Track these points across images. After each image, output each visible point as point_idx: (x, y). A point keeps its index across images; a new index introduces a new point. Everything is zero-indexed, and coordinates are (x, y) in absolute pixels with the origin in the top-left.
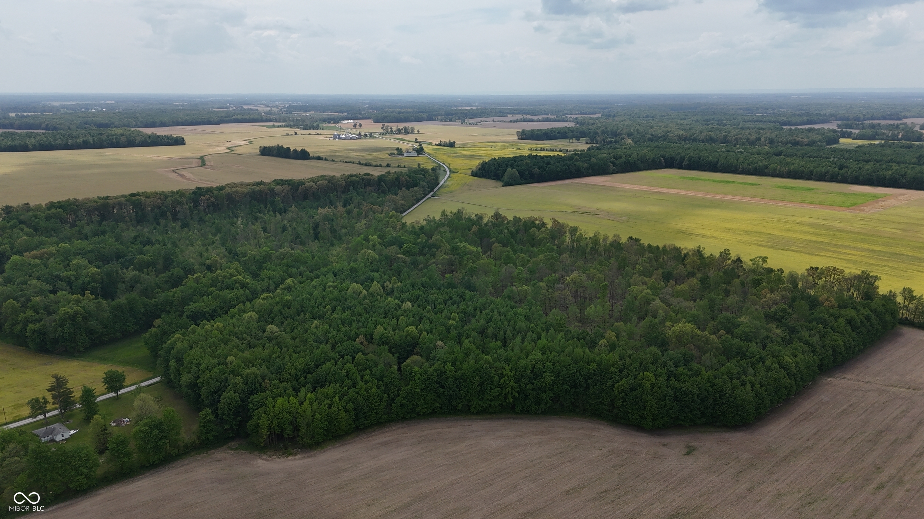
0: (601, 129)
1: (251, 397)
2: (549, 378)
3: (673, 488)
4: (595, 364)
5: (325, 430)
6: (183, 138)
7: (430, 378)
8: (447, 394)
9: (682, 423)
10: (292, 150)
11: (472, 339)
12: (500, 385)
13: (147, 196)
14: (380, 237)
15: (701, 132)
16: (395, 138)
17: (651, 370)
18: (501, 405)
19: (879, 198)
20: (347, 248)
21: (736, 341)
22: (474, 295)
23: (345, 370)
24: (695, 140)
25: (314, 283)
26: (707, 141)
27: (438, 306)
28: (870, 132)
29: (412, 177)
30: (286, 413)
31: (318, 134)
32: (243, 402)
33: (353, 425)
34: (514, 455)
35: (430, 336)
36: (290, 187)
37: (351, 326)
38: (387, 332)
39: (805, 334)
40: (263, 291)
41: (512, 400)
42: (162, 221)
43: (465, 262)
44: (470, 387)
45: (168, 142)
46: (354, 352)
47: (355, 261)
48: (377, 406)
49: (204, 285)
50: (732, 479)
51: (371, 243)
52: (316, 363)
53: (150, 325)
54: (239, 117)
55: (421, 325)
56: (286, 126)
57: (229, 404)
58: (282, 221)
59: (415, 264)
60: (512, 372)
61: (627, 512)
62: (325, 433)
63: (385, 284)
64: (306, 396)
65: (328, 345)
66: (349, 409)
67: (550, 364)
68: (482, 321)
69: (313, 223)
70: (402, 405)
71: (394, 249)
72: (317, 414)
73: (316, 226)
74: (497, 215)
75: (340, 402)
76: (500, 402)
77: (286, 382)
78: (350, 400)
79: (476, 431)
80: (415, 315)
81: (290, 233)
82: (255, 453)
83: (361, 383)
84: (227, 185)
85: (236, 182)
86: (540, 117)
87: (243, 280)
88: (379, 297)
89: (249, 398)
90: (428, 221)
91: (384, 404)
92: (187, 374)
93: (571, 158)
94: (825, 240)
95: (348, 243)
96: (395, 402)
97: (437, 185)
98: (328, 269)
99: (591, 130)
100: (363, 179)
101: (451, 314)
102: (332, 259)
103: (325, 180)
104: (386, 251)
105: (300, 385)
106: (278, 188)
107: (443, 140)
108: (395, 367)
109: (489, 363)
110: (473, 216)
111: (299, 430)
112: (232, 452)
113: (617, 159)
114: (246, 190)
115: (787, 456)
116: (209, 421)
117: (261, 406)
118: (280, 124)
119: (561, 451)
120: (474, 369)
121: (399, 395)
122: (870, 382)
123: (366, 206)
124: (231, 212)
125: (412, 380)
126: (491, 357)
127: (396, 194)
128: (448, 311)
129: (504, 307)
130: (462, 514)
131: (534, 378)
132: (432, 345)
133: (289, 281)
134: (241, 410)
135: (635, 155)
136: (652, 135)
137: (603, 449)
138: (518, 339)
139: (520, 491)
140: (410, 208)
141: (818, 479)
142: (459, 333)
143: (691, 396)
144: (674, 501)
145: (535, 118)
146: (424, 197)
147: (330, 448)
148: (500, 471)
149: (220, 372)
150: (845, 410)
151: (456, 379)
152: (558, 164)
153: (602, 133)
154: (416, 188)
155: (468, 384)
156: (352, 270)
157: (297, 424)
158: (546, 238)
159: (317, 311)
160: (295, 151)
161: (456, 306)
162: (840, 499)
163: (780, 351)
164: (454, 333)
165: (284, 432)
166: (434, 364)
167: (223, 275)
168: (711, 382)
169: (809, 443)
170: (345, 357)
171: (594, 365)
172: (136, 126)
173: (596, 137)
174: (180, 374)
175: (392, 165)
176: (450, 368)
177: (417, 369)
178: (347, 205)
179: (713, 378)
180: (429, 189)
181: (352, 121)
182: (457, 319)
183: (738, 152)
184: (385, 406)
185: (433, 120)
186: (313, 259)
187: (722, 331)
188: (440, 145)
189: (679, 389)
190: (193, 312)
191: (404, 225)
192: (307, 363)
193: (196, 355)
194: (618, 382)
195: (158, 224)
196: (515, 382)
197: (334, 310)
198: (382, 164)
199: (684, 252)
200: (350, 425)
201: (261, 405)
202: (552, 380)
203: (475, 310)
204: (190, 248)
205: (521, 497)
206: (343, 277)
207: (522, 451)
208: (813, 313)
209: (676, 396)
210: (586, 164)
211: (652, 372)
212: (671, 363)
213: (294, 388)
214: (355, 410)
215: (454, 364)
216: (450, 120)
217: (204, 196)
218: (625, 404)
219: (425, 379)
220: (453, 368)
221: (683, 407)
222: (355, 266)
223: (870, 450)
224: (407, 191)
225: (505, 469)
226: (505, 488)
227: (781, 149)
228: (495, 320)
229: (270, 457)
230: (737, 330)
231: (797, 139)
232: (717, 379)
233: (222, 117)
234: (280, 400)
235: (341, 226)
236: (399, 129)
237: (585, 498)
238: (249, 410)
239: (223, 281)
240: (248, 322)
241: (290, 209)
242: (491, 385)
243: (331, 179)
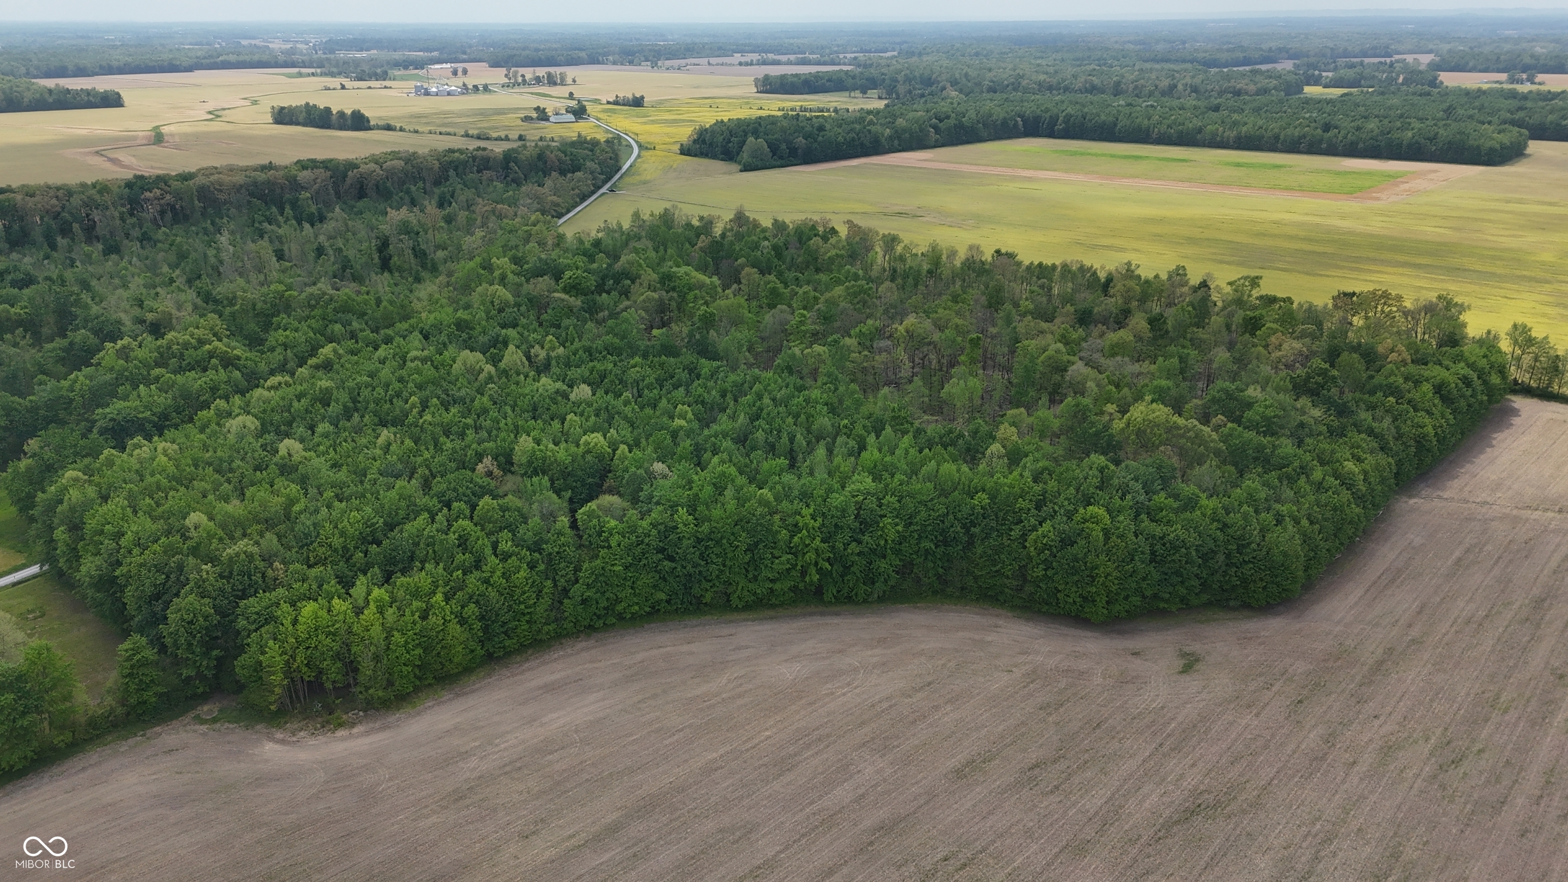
0: (903, 73)
1: (242, 603)
2: (891, 528)
3: (1175, 749)
4: (984, 496)
5: (418, 666)
6: (118, 94)
7: (642, 542)
8: (681, 574)
9: (1166, 606)
10: (334, 112)
11: (725, 456)
12: (792, 548)
13: (29, 192)
14: (516, 260)
15: (1075, 77)
16: (532, 94)
17: (1101, 502)
18: (794, 589)
19: (1398, 177)
20: (448, 284)
21: (1250, 435)
22: (719, 367)
23: (454, 533)
24: (1066, 89)
25: (381, 352)
26: (1087, 91)
27: (646, 391)
28: (1350, 74)
29: (569, 153)
30: (324, 637)
31: (386, 87)
32: (224, 615)
33: (480, 652)
34: (832, 694)
35: (638, 452)
36: (329, 173)
37: (463, 439)
38: (541, 447)
39: (1364, 416)
40: (272, 373)
41: (818, 576)
42: (61, 241)
43: (691, 305)
44: (729, 555)
45: (89, 101)
46: (474, 494)
47: (467, 307)
48: (530, 607)
49: (140, 362)
50: (1286, 719)
51: (497, 273)
52: (389, 520)
53: (18, 452)
54: (232, 58)
55: (612, 430)
56: (322, 75)
57: (188, 623)
58: (316, 237)
59: (592, 309)
60: (816, 521)
61: (1091, 811)
62: (417, 672)
63: (532, 351)
64: (369, 593)
65: (414, 481)
66: (469, 617)
67: (894, 499)
68: (742, 419)
69: (378, 238)
70: (584, 602)
71: (543, 283)
72: (395, 633)
73: (384, 245)
74: (740, 218)
75: (447, 603)
76: (792, 583)
77: (323, 564)
78: (471, 597)
79: (747, 647)
80: (601, 410)
81: (332, 259)
82: (258, 727)
83: (493, 560)
84: (199, 170)
85: (218, 166)
86: (792, 57)
87: (226, 351)
88: (522, 376)
89: (238, 607)
90: (608, 230)
91: (546, 601)
92: (91, 559)
93: (861, 120)
94: (1329, 250)
95: (450, 274)
96: (570, 595)
97: (618, 170)
98: (410, 326)
99: (885, 75)
100: (474, 158)
101: (676, 407)
102: (417, 305)
103: (400, 159)
104: (528, 288)
105: (355, 569)
106: (304, 176)
107: (621, 95)
108: (564, 521)
109: (766, 504)
110: (696, 222)
111: (356, 670)
112: (204, 728)
113: (941, 121)
114: (239, 179)
115: (1380, 663)
116: (144, 663)
117: (267, 622)
118: (313, 70)
119: (930, 679)
120: (736, 518)
121: (577, 581)
122: (1488, 503)
123: (482, 206)
124: (209, 222)
125: (603, 547)
126: (770, 490)
127: (541, 185)
128: (669, 402)
129: (781, 389)
130: (737, 841)
131: (861, 529)
132: (641, 471)
133: (327, 351)
134: (219, 634)
135: (972, 114)
136: (992, 81)
137: (1014, 669)
138: (821, 452)
139: (856, 777)
140: (568, 211)
141: (1456, 706)
142: (697, 444)
143: (1183, 550)
144: (1182, 776)
145: (784, 58)
146: (593, 193)
147: (430, 704)
148: (809, 735)
149: (165, 552)
150: (1459, 560)
151: (699, 541)
152: (840, 130)
153: (904, 82)
154: (578, 174)
155: (724, 550)
156: (461, 325)
157: (352, 657)
158: (842, 256)
159: (389, 409)
160: (341, 114)
161: (681, 389)
162: (1509, 748)
163: (1333, 452)
164: (686, 444)
165: (324, 678)
166: (650, 511)
167: (181, 341)
168: (1218, 521)
169: (1415, 632)
170: (455, 505)
171: (982, 498)
172: (28, 74)
173: (895, 87)
174: (78, 558)
175: (528, 138)
176: (685, 518)
177: (613, 523)
178: (446, 205)
179: (1223, 512)
180: (603, 177)
181: (449, 65)
182: (690, 415)
183: (1147, 106)
184: (549, 606)
185: (599, 63)
186: (378, 306)
187: (1219, 416)
188: (616, 103)
189: (1160, 538)
190: (115, 420)
191: (561, 237)
192: (368, 520)
193: (111, 514)
194: (1034, 529)
195: (53, 246)
196: (823, 541)
197: (425, 405)
198: (510, 136)
199: (1102, 275)
200: (472, 651)
201: (266, 619)
202: (898, 532)
203: (723, 395)
204: (120, 291)
205: (861, 791)
206: (443, 338)
207: (848, 684)
208: (1371, 377)
209: (1153, 553)
210: (888, 130)
211: (1102, 505)
212: (1138, 486)
213: (342, 578)
214: (482, 618)
215: (692, 510)
216: (631, 63)
217: (151, 192)
218: (1050, 573)
219: (632, 544)
220: (691, 517)
221: (1166, 574)
222: (465, 317)
223: (1532, 639)
224: (561, 179)
225: (818, 729)
226: (822, 773)
227: (1217, 102)
228: (768, 414)
229: (294, 735)
230: (1248, 414)
231: (1239, 86)
232: (1232, 515)
233: (197, 58)
234: (309, 609)
235: (435, 246)
236: (539, 77)
237: (998, 783)
238: (238, 633)
239: (182, 355)
240: (241, 437)
241: (330, 215)
242: (773, 548)
243: (410, 159)
